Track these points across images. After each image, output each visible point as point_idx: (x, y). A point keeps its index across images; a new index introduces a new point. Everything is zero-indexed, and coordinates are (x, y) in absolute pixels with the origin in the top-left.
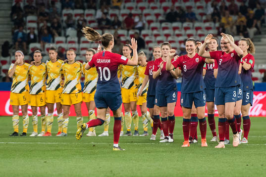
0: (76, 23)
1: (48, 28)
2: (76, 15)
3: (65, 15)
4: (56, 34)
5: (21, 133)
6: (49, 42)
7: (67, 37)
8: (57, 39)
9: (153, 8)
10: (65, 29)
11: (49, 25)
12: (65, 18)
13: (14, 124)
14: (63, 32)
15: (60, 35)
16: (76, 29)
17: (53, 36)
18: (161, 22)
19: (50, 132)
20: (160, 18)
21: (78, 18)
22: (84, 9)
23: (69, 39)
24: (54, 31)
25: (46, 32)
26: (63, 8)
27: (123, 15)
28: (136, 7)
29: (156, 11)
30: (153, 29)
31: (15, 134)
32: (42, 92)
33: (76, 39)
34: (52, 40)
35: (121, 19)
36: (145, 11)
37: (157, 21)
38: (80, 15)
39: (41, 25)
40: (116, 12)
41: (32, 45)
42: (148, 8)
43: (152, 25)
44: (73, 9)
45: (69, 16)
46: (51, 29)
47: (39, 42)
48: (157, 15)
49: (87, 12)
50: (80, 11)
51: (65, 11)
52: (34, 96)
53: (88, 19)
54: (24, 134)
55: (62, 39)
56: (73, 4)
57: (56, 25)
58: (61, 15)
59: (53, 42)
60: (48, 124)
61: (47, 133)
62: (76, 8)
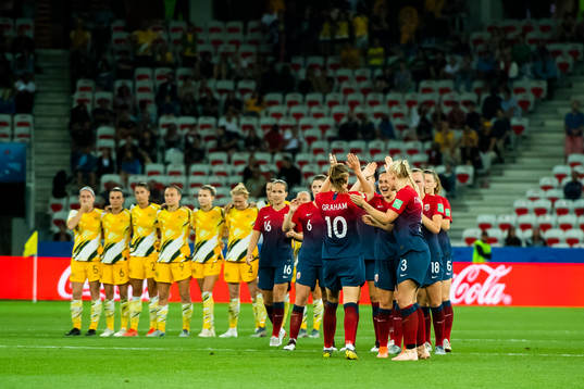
0: (183, 141)
1: (134, 149)
2: (183, 127)
3: (164, 126)
4: (148, 159)
5: (85, 330)
6: (134, 172)
7: (166, 164)
8: (150, 167)
9: (318, 116)
10: (163, 150)
11: (136, 142)
12: (163, 132)
13: (74, 315)
14: (159, 155)
15: (154, 160)
17: (143, 162)
18: (331, 140)
19: (136, 329)
20: (329, 133)
21: (186, 131)
22: (196, 116)
23: (170, 168)
24: (144, 153)
25: (129, 154)
26: (160, 113)
27: (264, 127)
28: (288, 114)
29: (322, 121)
30: (317, 151)
31: (75, 332)
32: (122, 260)
33: (182, 168)
34: (140, 169)
35: (260, 133)
36: (303, 121)
37: (323, 139)
39: (123, 142)
40: (253, 121)
41: (106, 178)
42: (309, 115)
43: (316, 145)
44: (177, 116)
45: (171, 128)
46: (140, 150)
47: (118, 173)
48: (324, 128)
49: (202, 121)
50: (190, 120)
51: (163, 120)
52: (108, 267)
53: (204, 133)
54: (92, 332)
55: (158, 167)
56: (178, 108)
57: (148, 143)
58: (156, 125)
59: (143, 173)
60: (132, 315)
61: (132, 330)
62: (183, 114)
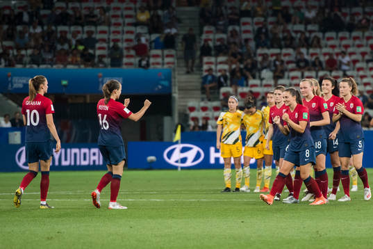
0: (272, 64)
1: (241, 70)
2: (272, 55)
3: (260, 55)
4: (250, 77)
6: (242, 85)
7: (262, 79)
8: (251, 82)
9: (359, 46)
10: (260, 71)
11: (242, 66)
12: (260, 59)
13: (226, 178)
14: (257, 74)
15: (254, 77)
16: (271, 71)
17: (247, 79)
18: (368, 61)
19: (268, 187)
20: (367, 57)
21: (274, 58)
22: (281, 48)
23: (264, 82)
24: (248, 74)
25: (239, 74)
27: (325, 54)
28: (340, 46)
29: (363, 49)
30: (359, 69)
31: (228, 190)
32: (260, 143)
33: (272, 82)
34: (245, 83)
35: (323, 59)
36: (350, 50)
37: (363, 61)
38: (277, 55)
39: (234, 66)
40: (318, 51)
41: (223, 90)
42: (353, 45)
43: (358, 65)
44: (269, 48)
45: (265, 56)
46: (244, 71)
48: (363, 54)
49: (284, 51)
50: (277, 51)
51: (260, 51)
53: (286, 59)
54: (237, 189)
55: (257, 82)
56: (269, 43)
57: (249, 66)
58: (255, 54)
59: (247, 85)
60: (265, 178)
61: (265, 188)
62: (272, 47)
